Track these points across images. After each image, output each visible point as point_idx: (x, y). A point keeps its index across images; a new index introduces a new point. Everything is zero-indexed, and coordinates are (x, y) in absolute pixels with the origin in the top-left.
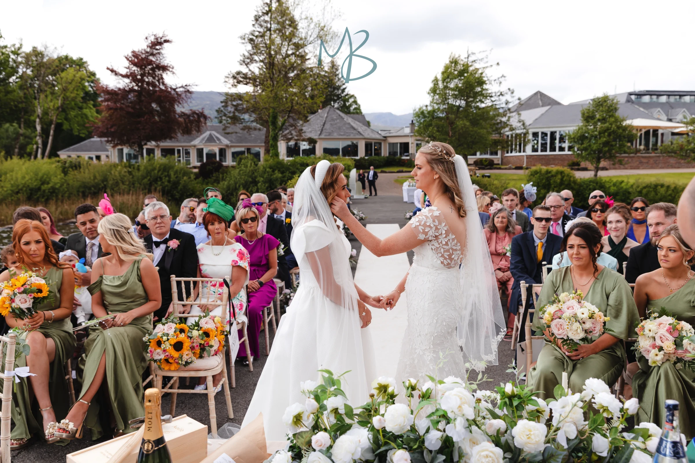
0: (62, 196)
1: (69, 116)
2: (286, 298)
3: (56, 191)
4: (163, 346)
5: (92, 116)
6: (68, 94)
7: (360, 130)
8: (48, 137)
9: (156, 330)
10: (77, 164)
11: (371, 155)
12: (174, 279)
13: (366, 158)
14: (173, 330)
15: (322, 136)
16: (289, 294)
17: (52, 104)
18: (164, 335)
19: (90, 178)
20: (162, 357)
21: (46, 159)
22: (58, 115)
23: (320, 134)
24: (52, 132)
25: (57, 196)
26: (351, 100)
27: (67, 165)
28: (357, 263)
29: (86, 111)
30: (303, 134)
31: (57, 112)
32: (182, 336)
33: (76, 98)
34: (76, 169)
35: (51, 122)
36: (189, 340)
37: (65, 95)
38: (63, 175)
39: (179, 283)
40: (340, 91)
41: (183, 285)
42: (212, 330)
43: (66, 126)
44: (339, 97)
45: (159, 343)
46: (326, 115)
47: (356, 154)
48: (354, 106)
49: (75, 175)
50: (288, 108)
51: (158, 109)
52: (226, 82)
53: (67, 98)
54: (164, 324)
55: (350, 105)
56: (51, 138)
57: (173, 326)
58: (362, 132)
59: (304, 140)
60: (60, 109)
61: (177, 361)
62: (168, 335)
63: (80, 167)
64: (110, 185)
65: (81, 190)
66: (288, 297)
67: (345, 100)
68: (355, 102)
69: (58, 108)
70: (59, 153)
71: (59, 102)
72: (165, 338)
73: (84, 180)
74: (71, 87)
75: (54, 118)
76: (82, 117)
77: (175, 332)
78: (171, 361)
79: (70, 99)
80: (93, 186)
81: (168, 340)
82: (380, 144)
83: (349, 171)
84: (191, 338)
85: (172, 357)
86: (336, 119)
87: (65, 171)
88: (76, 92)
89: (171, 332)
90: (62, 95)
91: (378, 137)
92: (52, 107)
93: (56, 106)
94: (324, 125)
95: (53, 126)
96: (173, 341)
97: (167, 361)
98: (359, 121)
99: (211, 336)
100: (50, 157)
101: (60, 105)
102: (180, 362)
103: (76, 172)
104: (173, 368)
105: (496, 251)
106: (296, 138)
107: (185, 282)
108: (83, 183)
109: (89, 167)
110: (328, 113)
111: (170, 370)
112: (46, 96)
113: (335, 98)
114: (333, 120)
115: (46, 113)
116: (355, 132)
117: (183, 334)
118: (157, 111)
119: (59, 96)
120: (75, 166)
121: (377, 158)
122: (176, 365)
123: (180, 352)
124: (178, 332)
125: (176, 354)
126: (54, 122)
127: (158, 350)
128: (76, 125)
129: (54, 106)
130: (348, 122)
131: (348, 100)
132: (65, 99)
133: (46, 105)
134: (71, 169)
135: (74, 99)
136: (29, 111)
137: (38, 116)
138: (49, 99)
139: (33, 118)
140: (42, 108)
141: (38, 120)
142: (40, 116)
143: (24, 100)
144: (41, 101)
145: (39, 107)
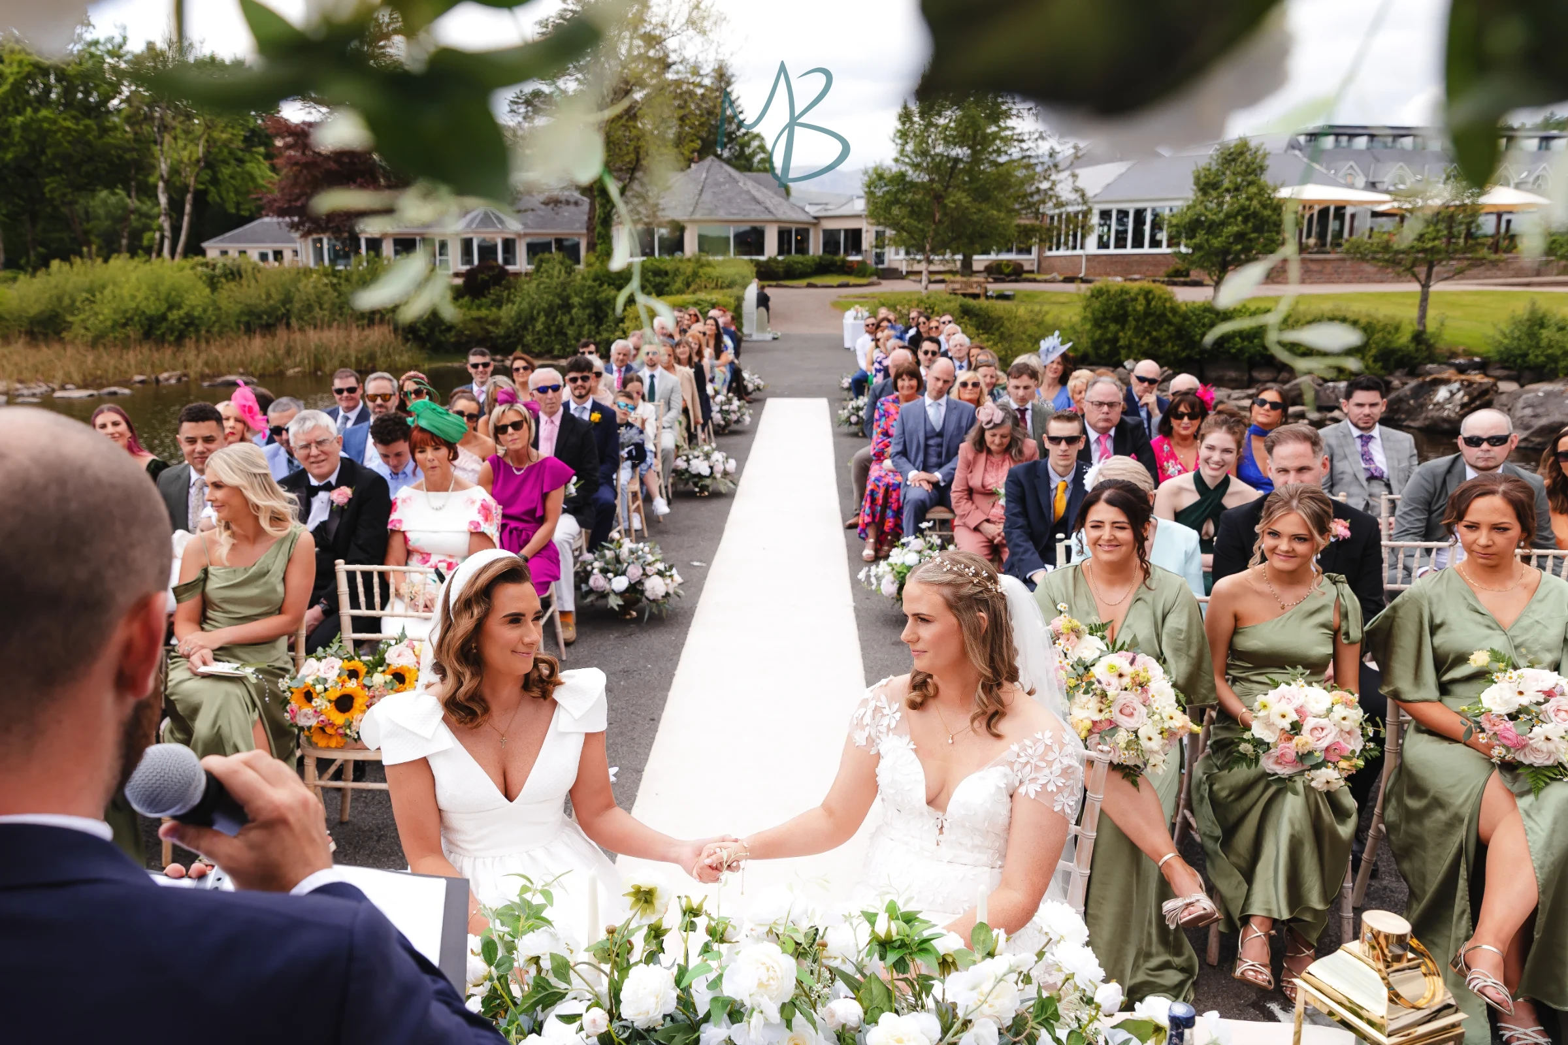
0: (208, 331)
1: (220, 176)
2: (585, 570)
3: (197, 322)
4: (317, 702)
5: (263, 177)
6: (216, 134)
7: (769, 204)
8: (181, 214)
9: (304, 671)
10: (235, 269)
11: (789, 252)
12: (341, 567)
13: (780, 258)
14: (337, 671)
15: (697, 216)
16: (591, 564)
17: (185, 154)
18: (318, 681)
19: (260, 296)
20: (313, 722)
21: (178, 260)
22: (198, 174)
23: (693, 212)
24: (188, 208)
25: (197, 331)
26: (755, 144)
27: (218, 272)
28: (736, 484)
29: (249, 166)
30: (659, 214)
31: (197, 169)
32: (352, 685)
33: (231, 141)
34: (233, 279)
35: (186, 189)
36: (366, 691)
37: (211, 136)
38: (208, 291)
39: (351, 576)
40: (734, 126)
41: (359, 579)
42: (409, 670)
43: (213, 196)
44: (731, 138)
45: (308, 696)
46: (704, 175)
47: (761, 251)
48: (762, 155)
49: (232, 290)
50: (630, 162)
51: (384, 164)
52: (512, 111)
53: (215, 141)
54: (319, 659)
55: (754, 154)
56: (186, 219)
57: (338, 663)
58: (772, 209)
59: (660, 226)
60: (202, 164)
61: (341, 731)
62: (325, 680)
63: (241, 277)
64: (296, 311)
65: (244, 319)
66: (589, 568)
67: (743, 146)
68: (762, 148)
69: (198, 161)
70: (205, 245)
71: (200, 151)
72: (319, 688)
73: (249, 302)
74: (222, 122)
75: (191, 181)
76: (243, 179)
77: (339, 676)
78: (329, 730)
79: (219, 144)
80: (265, 312)
81: (326, 690)
82: (807, 231)
83: (745, 287)
84: (369, 688)
85: (332, 725)
86: (724, 184)
87: (212, 283)
88: (230, 130)
89: (332, 676)
90: (205, 137)
91: (802, 217)
92: (186, 160)
93: (194, 158)
94: (700, 195)
95: (189, 196)
96: (335, 694)
97: (322, 729)
98: (766, 187)
99: (407, 680)
100: (186, 254)
101: (201, 155)
102: (348, 731)
103: (232, 285)
104: (333, 744)
105: (983, 486)
106: (646, 220)
107: (364, 573)
108: (247, 305)
109: (259, 276)
110: (708, 172)
111: (328, 748)
112: (175, 138)
113: (725, 140)
114: (718, 184)
115: (175, 171)
116: (758, 208)
117: (354, 681)
118: (381, 166)
119: (199, 138)
120: (232, 273)
121: (800, 258)
122: (339, 738)
123: (347, 715)
124: (345, 677)
125: (339, 718)
126: (191, 189)
127: (308, 710)
128: (232, 195)
129: (190, 158)
130: (745, 188)
131: (748, 144)
132: (211, 142)
133: (175, 156)
134: (223, 280)
135: (226, 144)
136: (144, 166)
137: (162, 177)
138: (181, 143)
139: (152, 180)
140: (169, 161)
141: (161, 184)
142: (166, 176)
143: (136, 146)
144: (166, 147)
145: (162, 159)
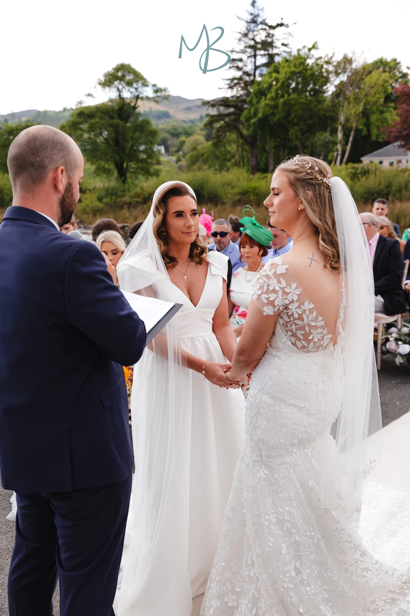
1: (370, 121)
5: (392, 120)
6: (369, 99)
8: (346, 144)
10: (367, 170)
17: (353, 111)
21: (343, 166)
22: (358, 121)
24: (351, 139)
27: (359, 171)
29: (387, 115)
31: (357, 118)
33: (377, 101)
35: (351, 129)
37: (366, 100)
43: (365, 132)
53: (369, 102)
56: (349, 145)
60: (361, 115)
65: (366, 196)
69: (360, 113)
70: (363, 159)
71: (361, 108)
74: (372, 91)
75: (354, 125)
76: (382, 122)
79: (371, 104)
88: (377, 96)
90: (364, 101)
92: (353, 114)
93: (358, 112)
95: (352, 133)
100: (347, 163)
101: (361, 110)
103: (364, 178)
112: (349, 103)
115: (347, 120)
119: (361, 102)
120: (365, 172)
126: (354, 129)
128: (375, 130)
129: (355, 112)
132: (366, 104)
133: (348, 112)
134: (360, 176)
135: (375, 103)
136: (334, 119)
137: (341, 124)
138: (351, 106)
139: (337, 126)
140: (345, 115)
141: (340, 128)
142: (343, 123)
143: (333, 109)
144: (345, 108)
145: (342, 114)
